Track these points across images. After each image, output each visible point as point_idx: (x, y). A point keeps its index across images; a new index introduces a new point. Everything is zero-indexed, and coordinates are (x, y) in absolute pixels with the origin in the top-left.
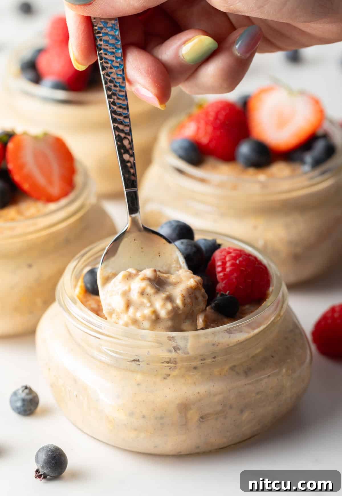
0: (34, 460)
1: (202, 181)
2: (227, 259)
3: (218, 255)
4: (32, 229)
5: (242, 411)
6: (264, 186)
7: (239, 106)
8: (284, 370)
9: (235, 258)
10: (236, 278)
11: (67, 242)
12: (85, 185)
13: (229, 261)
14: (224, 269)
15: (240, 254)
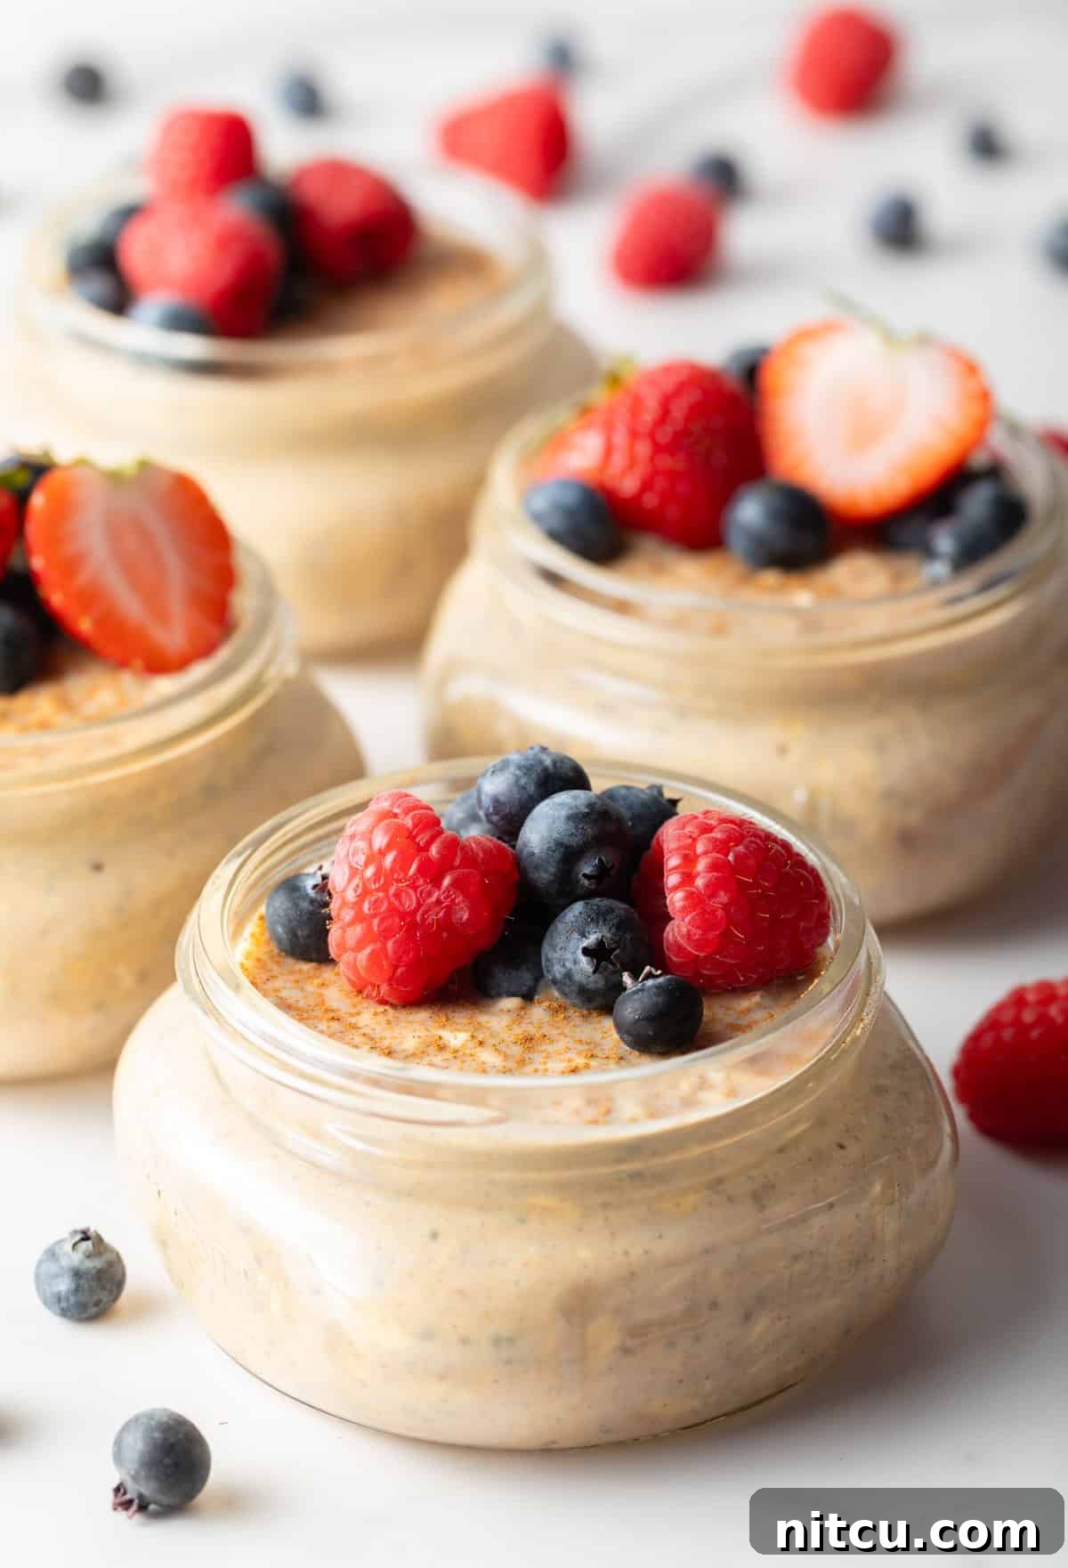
0: (111, 1459)
1: (622, 607)
2: (700, 848)
3: (670, 834)
4: (100, 754)
5: (748, 1317)
6: (809, 623)
7: (733, 382)
8: (878, 1188)
9: (722, 847)
10: (726, 907)
11: (211, 793)
12: (265, 620)
13: (705, 853)
14: (688, 878)
15: (740, 831)
